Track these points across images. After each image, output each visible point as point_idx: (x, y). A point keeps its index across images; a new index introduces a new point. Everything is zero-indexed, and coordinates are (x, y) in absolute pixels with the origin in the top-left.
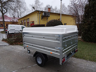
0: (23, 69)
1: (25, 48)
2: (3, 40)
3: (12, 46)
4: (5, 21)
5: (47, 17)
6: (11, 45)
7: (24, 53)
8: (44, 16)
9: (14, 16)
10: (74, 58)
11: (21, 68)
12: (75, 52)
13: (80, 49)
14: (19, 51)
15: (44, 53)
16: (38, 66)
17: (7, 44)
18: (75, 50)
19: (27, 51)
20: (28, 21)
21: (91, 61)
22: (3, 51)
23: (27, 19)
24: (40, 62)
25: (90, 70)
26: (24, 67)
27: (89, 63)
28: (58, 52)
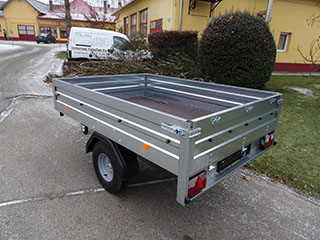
0: (50, 197)
1: (62, 115)
2: (49, 79)
5: (213, 1)
9: (105, 2)
11: (47, 192)
12: (262, 148)
15: (119, 142)
18: (264, 138)
22: (27, 117)
23: (141, 12)
28: (175, 146)
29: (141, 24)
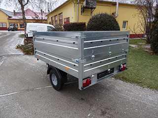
0: (28, 90)
1: (38, 60)
2: (18, 47)
3: (28, 57)
4: (27, 18)
5: (92, 8)
6: (27, 54)
7: (40, 67)
8: (86, 8)
9: (41, 10)
10: (120, 81)
11: (26, 89)
12: (120, 70)
13: (140, 68)
14: (34, 65)
15: (59, 68)
16: (53, 88)
17: (22, 53)
18: (120, 66)
19: (46, 64)
20: (61, 18)
21: (151, 88)
22: (11, 63)
23: (59, 14)
24: (55, 83)
25: (141, 103)
26: (31, 88)
27: (145, 92)
29: (60, 20)
